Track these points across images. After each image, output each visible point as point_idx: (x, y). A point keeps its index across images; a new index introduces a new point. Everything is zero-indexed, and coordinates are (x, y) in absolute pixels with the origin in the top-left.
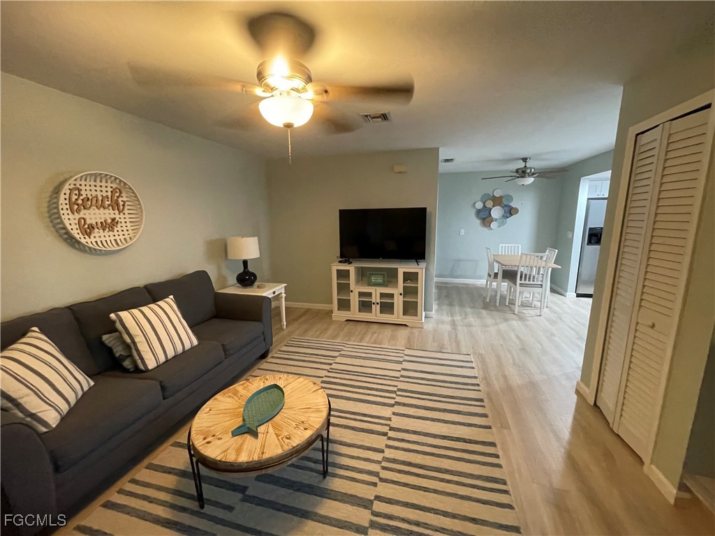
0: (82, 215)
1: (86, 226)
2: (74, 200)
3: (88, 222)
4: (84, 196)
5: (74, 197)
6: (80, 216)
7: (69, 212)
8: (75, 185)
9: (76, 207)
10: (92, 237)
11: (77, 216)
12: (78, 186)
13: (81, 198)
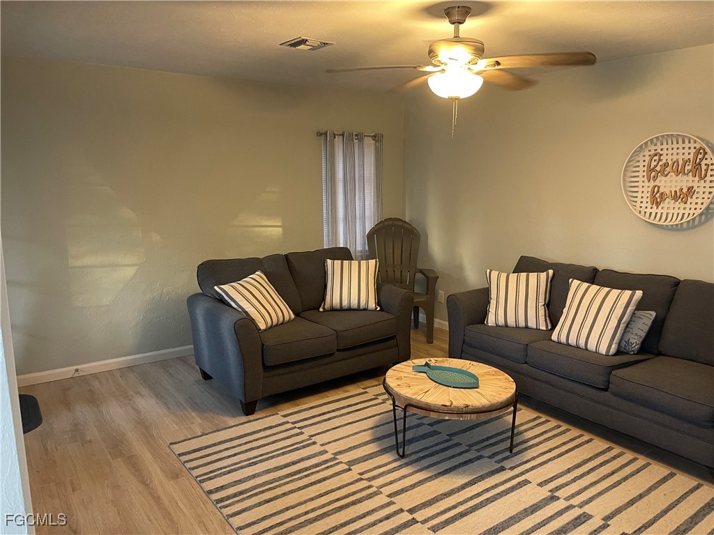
0: (657, 183)
1: (658, 195)
2: (652, 167)
3: (661, 190)
4: (664, 161)
5: (653, 164)
6: (655, 184)
7: (645, 179)
8: (656, 150)
9: (653, 174)
10: (660, 207)
11: (652, 184)
12: (659, 151)
13: (661, 163)
